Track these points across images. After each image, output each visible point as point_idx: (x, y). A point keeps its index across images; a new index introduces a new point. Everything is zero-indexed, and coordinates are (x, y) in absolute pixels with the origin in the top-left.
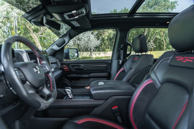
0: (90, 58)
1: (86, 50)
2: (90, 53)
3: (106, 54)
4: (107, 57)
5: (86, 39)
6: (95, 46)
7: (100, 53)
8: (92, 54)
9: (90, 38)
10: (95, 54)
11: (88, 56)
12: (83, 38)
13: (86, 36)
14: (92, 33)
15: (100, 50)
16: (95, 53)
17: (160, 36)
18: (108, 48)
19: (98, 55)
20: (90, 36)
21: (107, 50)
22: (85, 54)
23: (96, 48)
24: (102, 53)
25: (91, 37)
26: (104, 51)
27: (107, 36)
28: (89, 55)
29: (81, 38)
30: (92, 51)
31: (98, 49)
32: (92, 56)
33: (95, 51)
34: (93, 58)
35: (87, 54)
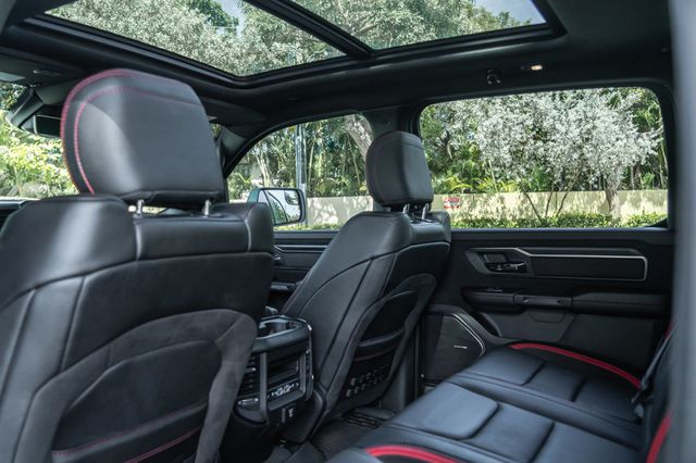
0: (599, 219)
2: (603, 194)
5: (575, 132)
6: (627, 161)
8: (616, 200)
9: (594, 127)
10: (636, 203)
11: (594, 210)
12: (558, 126)
13: (573, 117)
14: (613, 103)
16: (630, 194)
19: (649, 203)
20: (594, 119)
22: (581, 204)
23: (640, 168)
25: (597, 122)
28: (601, 208)
29: (554, 128)
30: (614, 188)
31: (652, 176)
32: (612, 213)
33: (638, 187)
34: (619, 219)
35: (590, 202)
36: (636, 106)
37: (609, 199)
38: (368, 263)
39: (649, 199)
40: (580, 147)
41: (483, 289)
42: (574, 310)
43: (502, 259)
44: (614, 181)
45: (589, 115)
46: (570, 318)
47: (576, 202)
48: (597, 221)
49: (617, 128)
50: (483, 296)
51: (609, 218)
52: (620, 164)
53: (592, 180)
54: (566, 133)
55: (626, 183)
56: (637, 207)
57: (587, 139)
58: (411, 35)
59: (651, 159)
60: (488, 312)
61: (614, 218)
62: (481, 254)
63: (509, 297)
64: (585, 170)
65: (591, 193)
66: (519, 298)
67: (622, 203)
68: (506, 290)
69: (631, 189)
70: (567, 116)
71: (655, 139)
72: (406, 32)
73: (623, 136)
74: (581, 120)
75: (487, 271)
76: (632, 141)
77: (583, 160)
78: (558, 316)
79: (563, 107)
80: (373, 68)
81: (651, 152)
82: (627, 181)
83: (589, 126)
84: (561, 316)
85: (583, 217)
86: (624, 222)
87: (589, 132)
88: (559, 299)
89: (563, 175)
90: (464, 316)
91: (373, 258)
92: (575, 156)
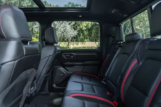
0: (67, 48)
1: (63, 40)
2: (67, 43)
3: (84, 44)
4: (84, 47)
5: (62, 30)
6: (72, 36)
7: (78, 43)
8: (70, 44)
10: (73, 45)
11: (65, 46)
13: (62, 26)
14: (70, 24)
15: (78, 41)
16: (72, 43)
17: (140, 26)
18: (87, 38)
19: (76, 45)
20: (66, 27)
21: (85, 40)
23: (74, 38)
24: (80, 43)
25: (67, 28)
26: (83, 41)
27: (85, 26)
29: (58, 28)
30: (69, 41)
31: (76, 39)
32: (69, 47)
33: (73, 41)
34: (70, 48)
35: (65, 44)
36: (74, 25)
37: (68, 44)
38: (49, 57)
39: (76, 44)
40: (63, 33)
41: (66, 62)
42: (84, 65)
43: (69, 55)
44: (70, 40)
45: (65, 26)
46: (83, 67)
47: (62, 44)
48: (66, 48)
49: (70, 29)
50: (66, 63)
51: (69, 48)
52: (71, 37)
53: (65, 40)
54: (61, 29)
55: (72, 41)
56: (74, 45)
57: (65, 31)
58: (25, 3)
59: (76, 36)
60: (67, 67)
61: (70, 47)
62: (65, 54)
63: (71, 63)
64: (64, 37)
65: (65, 42)
66: (74, 63)
67: (71, 45)
68: (71, 62)
69: (72, 42)
70: (61, 26)
71: (77, 32)
72: (24, 2)
73: (71, 31)
74: (63, 27)
75: (66, 58)
76: (73, 32)
77: (64, 35)
78: (80, 66)
79: (60, 24)
80: (45, 11)
81: (76, 34)
82: (71, 40)
83: (65, 28)
84: (81, 66)
85: (64, 47)
86: (71, 48)
87: (65, 30)
88: (82, 63)
89: (60, 38)
90: (62, 68)
91: (50, 56)
92: (62, 35)
